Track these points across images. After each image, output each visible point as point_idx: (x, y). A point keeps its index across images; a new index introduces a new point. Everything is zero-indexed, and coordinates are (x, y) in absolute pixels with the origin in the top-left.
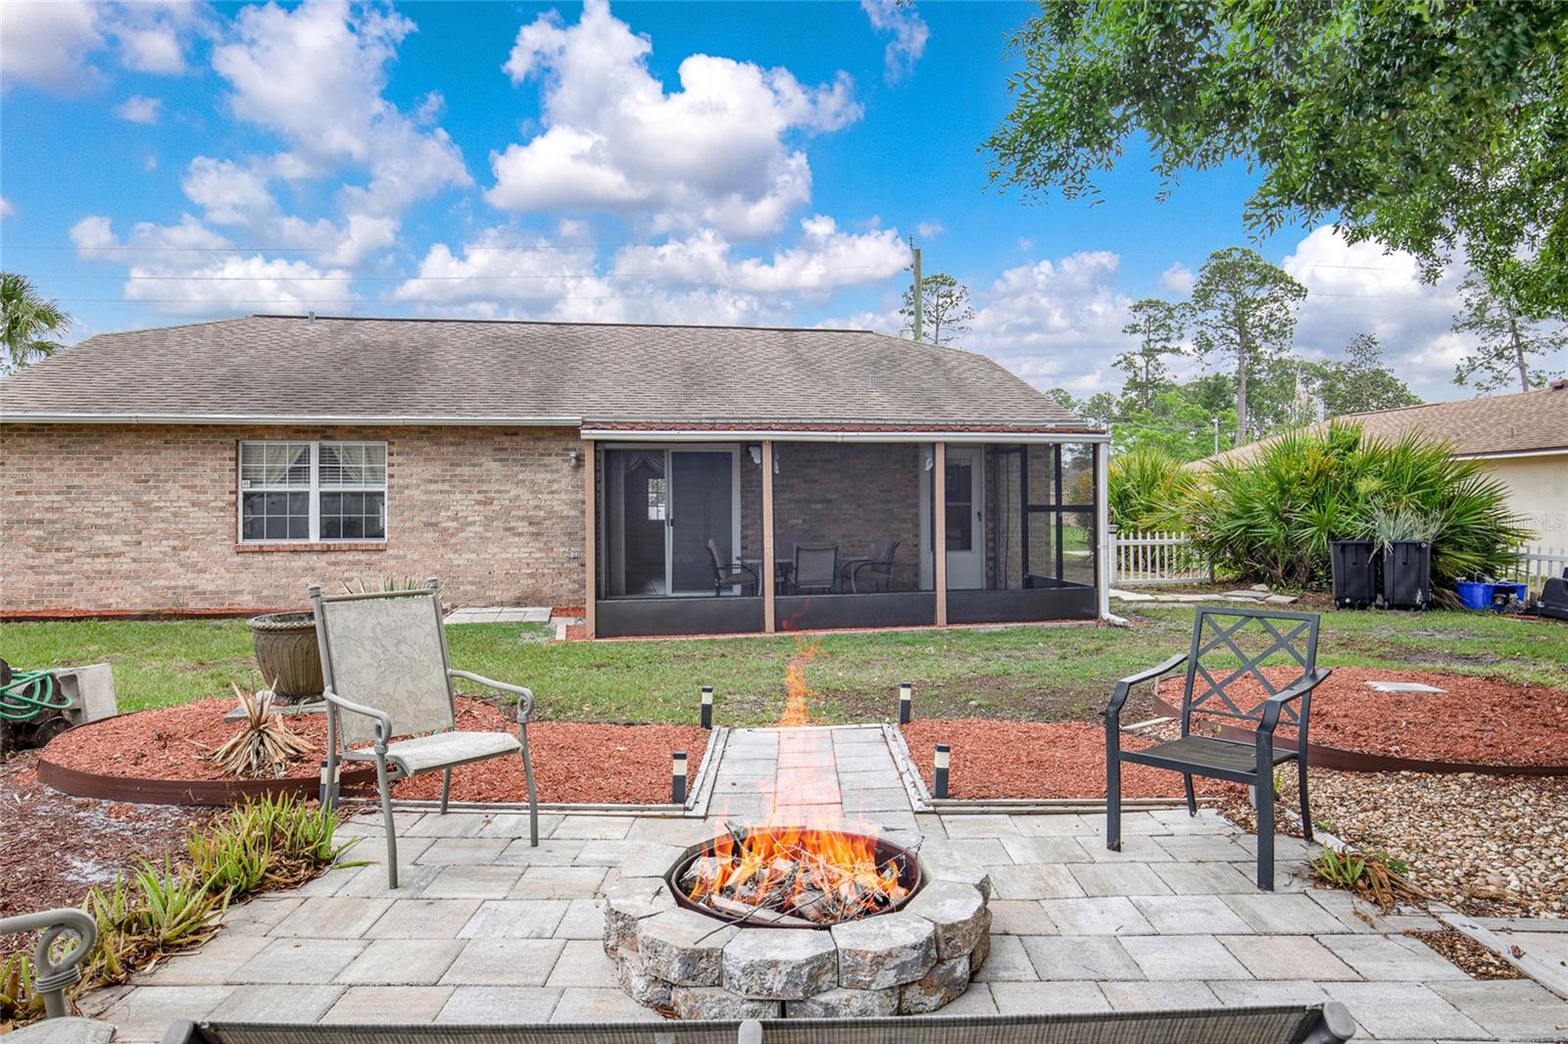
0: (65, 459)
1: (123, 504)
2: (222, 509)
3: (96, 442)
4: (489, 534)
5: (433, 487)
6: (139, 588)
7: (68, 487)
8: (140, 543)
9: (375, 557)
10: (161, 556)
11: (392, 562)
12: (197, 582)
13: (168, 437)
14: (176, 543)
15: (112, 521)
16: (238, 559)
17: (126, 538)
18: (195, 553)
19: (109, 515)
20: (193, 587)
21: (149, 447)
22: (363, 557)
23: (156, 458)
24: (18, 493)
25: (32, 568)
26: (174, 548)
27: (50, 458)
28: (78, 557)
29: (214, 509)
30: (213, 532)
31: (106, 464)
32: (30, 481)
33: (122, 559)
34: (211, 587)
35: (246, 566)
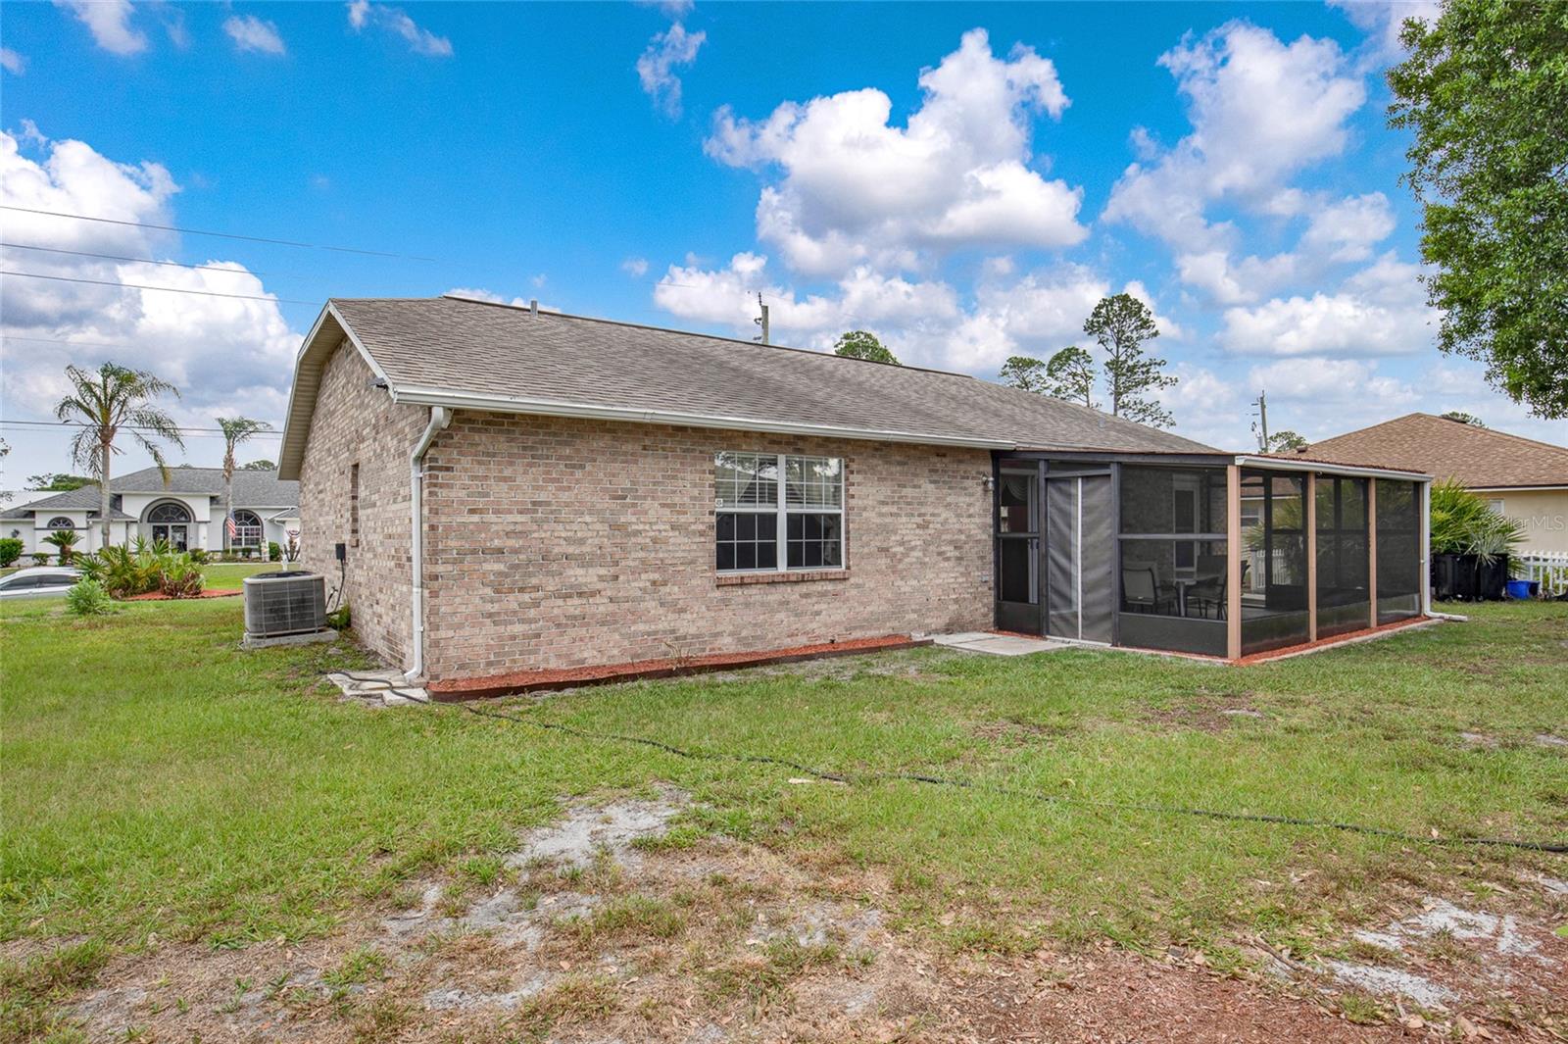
0: (531, 465)
1: (598, 526)
2: (702, 534)
3: (567, 444)
4: (927, 559)
5: (885, 509)
6: (617, 637)
7: (534, 503)
8: (617, 577)
9: (840, 586)
10: (639, 593)
11: (854, 592)
12: (678, 624)
13: (647, 442)
14: (656, 576)
15: (586, 549)
16: (718, 594)
17: (603, 571)
18: (676, 589)
19: (582, 542)
20: (673, 631)
21: (625, 454)
22: (829, 587)
23: (634, 468)
24: (472, 511)
25: (490, 615)
26: (654, 583)
27: (512, 464)
28: (546, 598)
29: (694, 533)
30: (692, 562)
31: (578, 474)
32: (487, 495)
33: (598, 599)
34: (693, 630)
35: (726, 602)
